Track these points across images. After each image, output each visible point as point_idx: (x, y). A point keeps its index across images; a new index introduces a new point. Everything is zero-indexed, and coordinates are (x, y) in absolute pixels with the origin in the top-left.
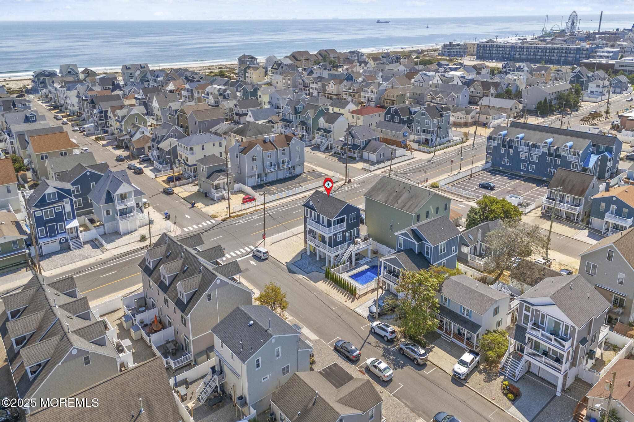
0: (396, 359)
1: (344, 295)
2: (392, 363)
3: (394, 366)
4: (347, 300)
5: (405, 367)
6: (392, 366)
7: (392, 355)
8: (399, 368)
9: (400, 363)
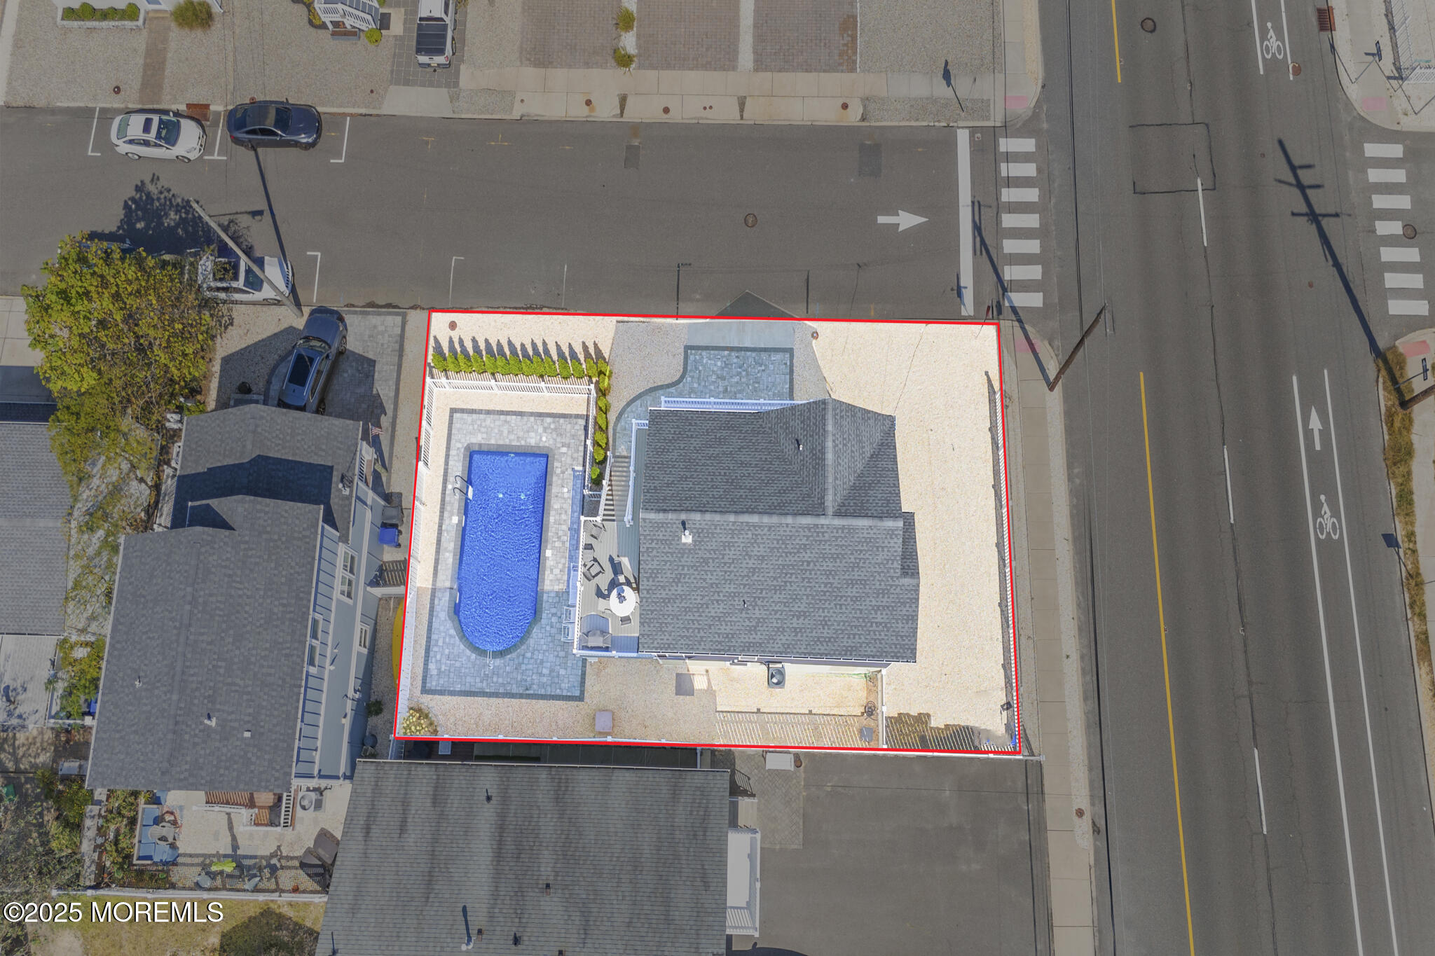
0: (160, 224)
1: (482, 346)
2: (159, 199)
3: (148, 195)
4: (455, 335)
5: (121, 213)
6: (152, 188)
7: (177, 225)
8: (133, 199)
9: (142, 219)
